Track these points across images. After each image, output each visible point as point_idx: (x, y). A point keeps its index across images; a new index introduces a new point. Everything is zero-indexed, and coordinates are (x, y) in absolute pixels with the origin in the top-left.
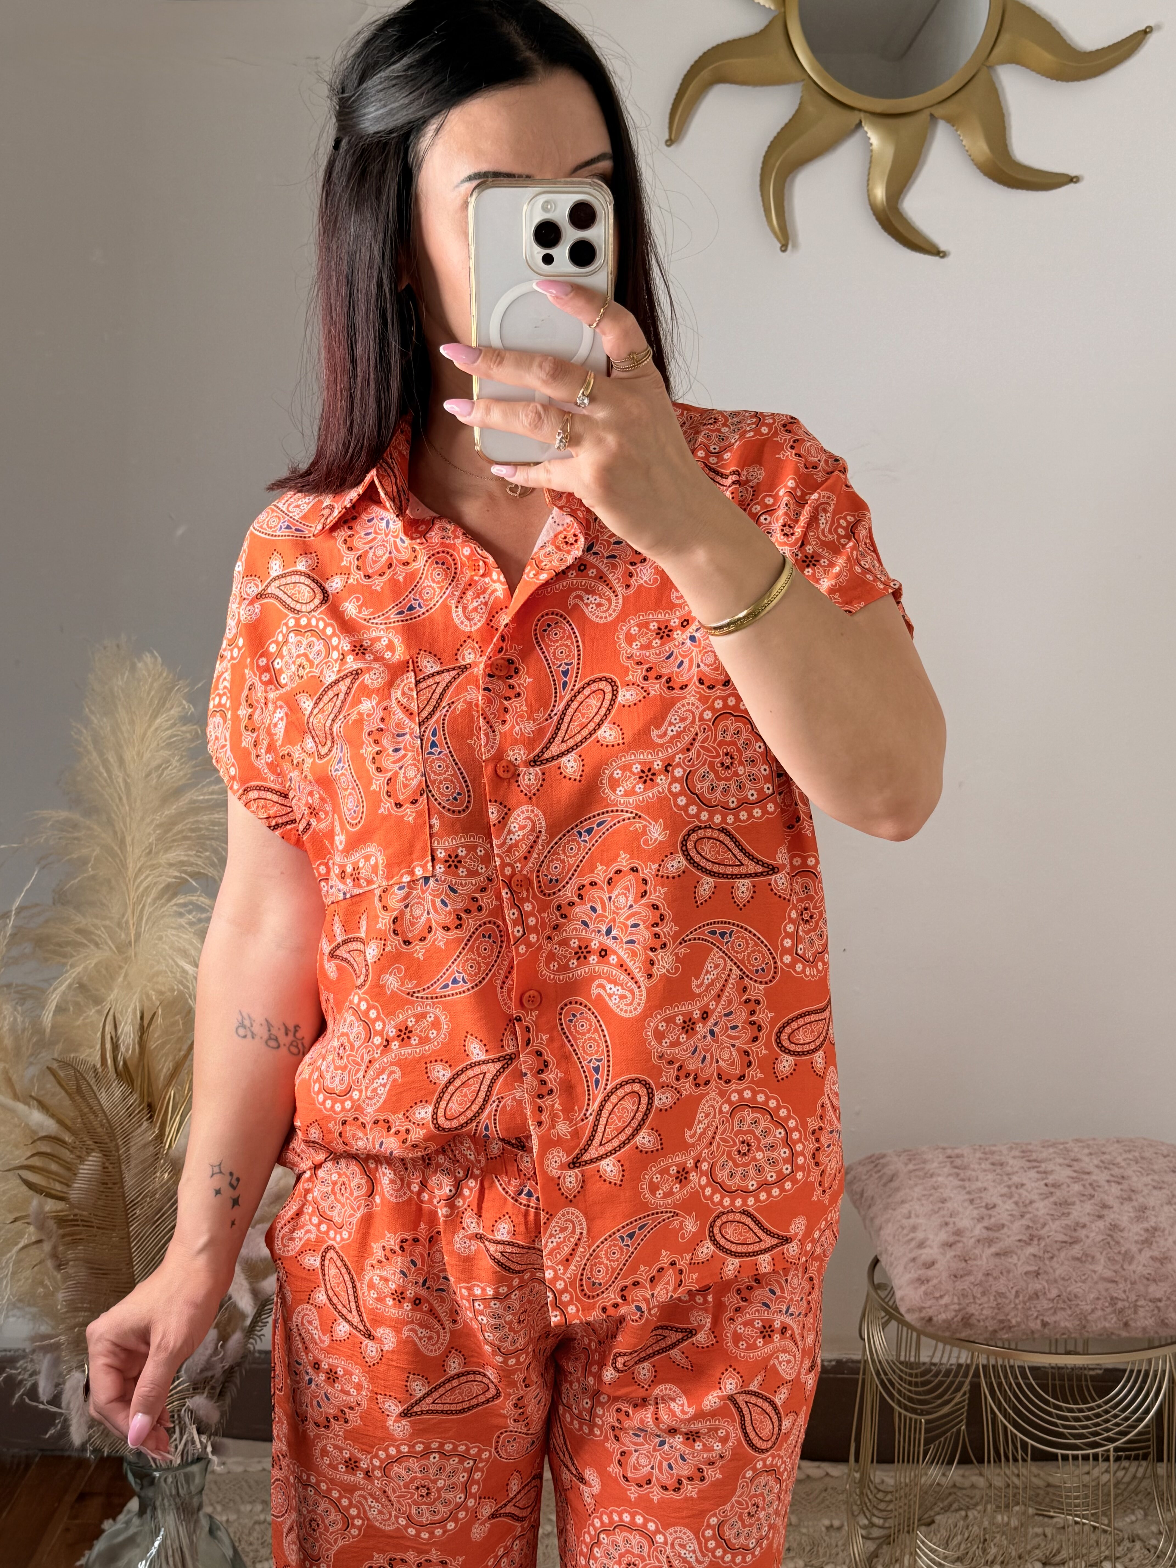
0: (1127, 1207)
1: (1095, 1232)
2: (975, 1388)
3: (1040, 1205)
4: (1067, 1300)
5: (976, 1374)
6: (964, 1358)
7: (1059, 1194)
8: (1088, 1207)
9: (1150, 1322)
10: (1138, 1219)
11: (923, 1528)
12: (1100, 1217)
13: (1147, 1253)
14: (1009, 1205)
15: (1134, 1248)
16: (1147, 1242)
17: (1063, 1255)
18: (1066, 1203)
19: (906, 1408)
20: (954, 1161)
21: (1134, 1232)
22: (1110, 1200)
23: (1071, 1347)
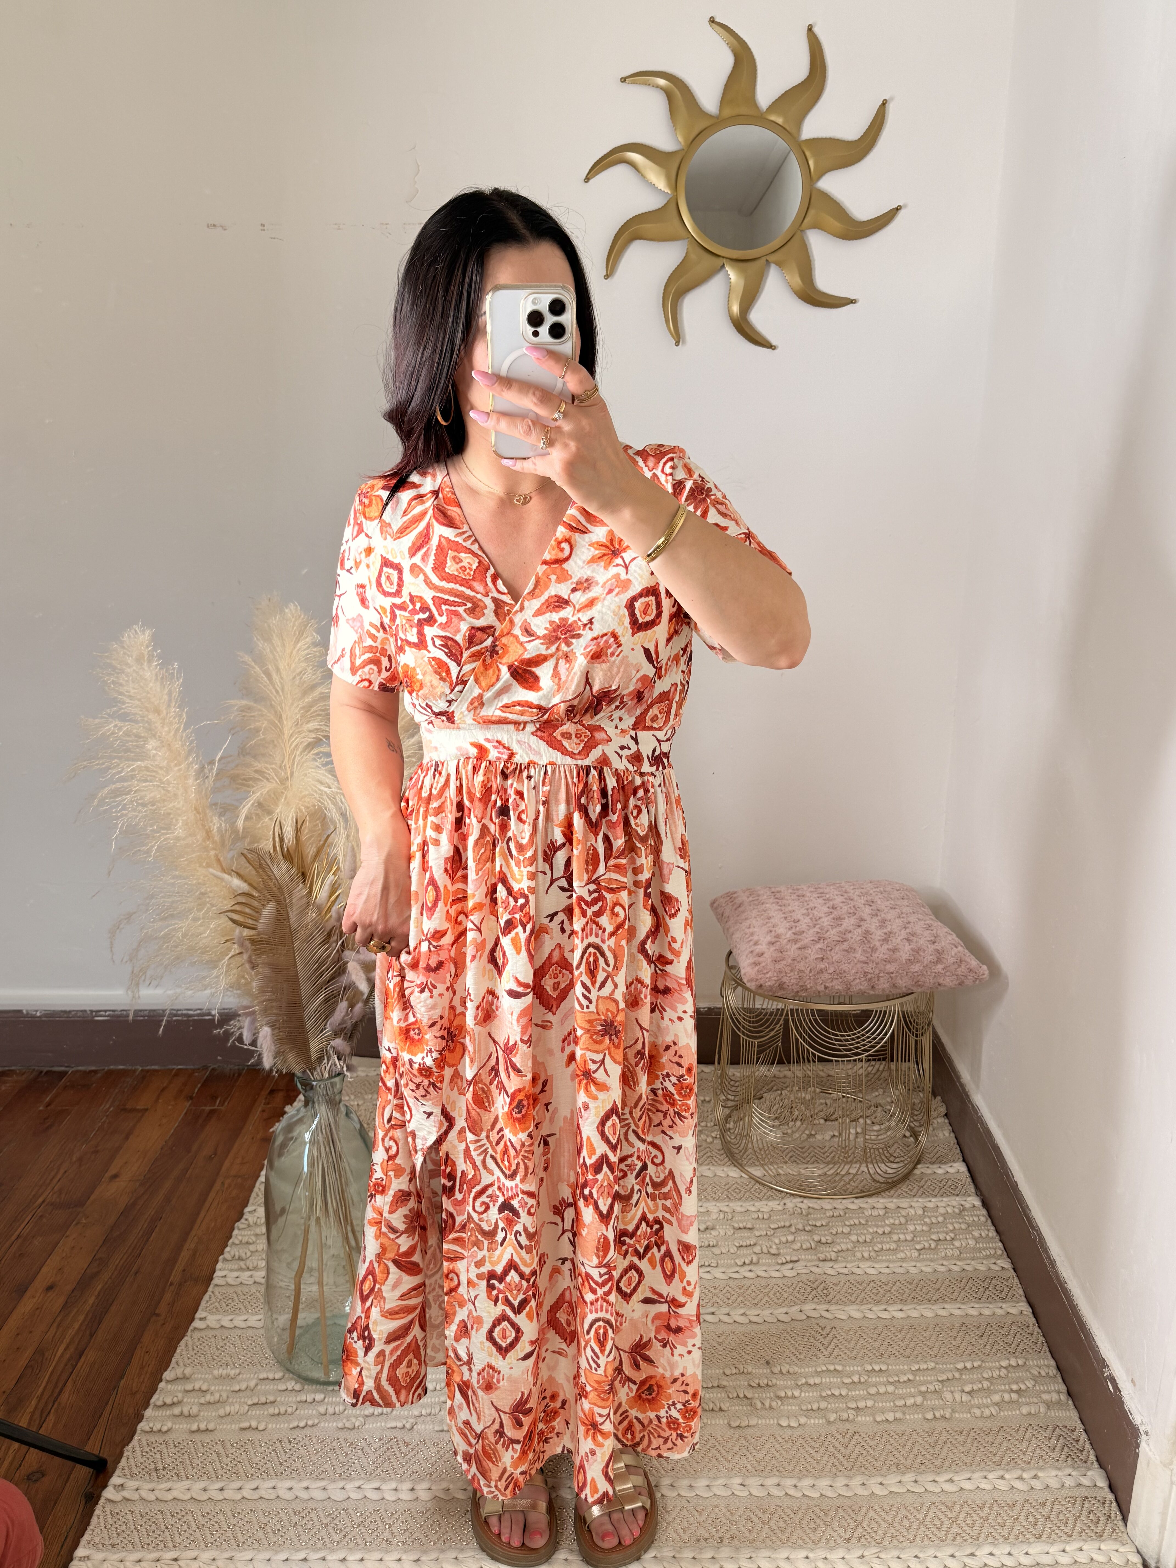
0: (875, 920)
1: (857, 934)
2: (786, 1022)
3: (825, 919)
4: (840, 974)
5: (787, 1015)
6: (780, 1006)
7: (836, 913)
8: (853, 920)
9: (886, 986)
10: (881, 927)
11: (756, 1101)
12: (859, 926)
13: (886, 946)
14: (807, 920)
15: (878, 944)
16: (886, 940)
17: (837, 948)
18: (839, 918)
19: (748, 1036)
20: (777, 896)
21: (878, 934)
22: (865, 916)
23: (842, 1001)
